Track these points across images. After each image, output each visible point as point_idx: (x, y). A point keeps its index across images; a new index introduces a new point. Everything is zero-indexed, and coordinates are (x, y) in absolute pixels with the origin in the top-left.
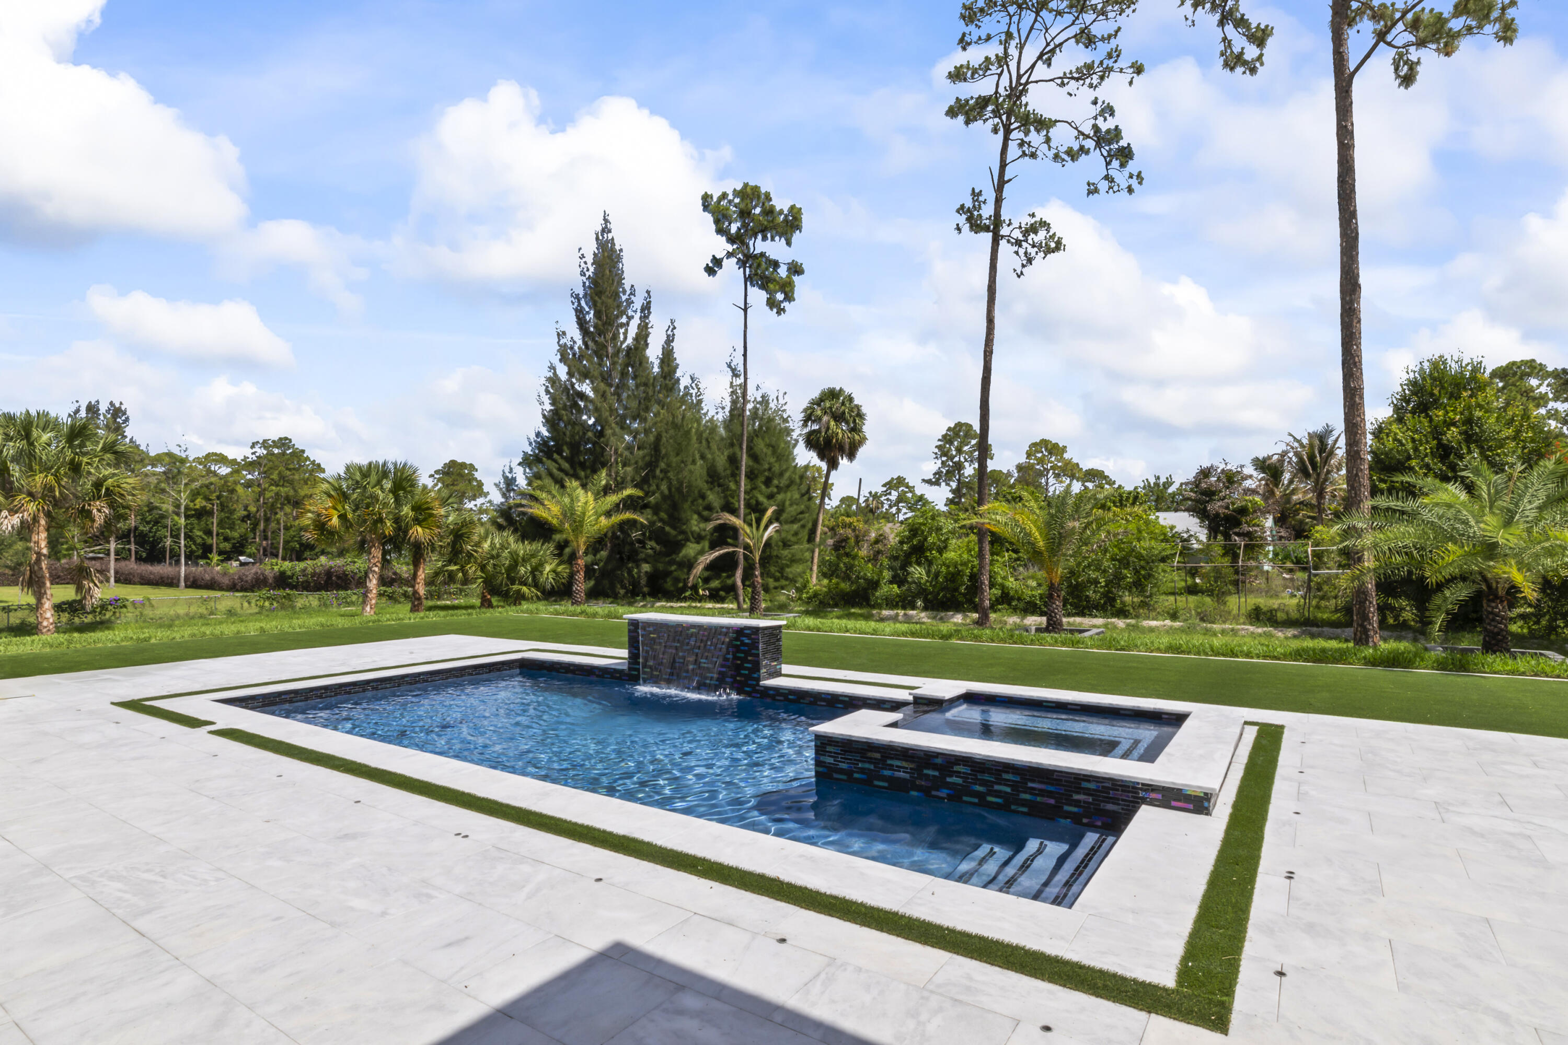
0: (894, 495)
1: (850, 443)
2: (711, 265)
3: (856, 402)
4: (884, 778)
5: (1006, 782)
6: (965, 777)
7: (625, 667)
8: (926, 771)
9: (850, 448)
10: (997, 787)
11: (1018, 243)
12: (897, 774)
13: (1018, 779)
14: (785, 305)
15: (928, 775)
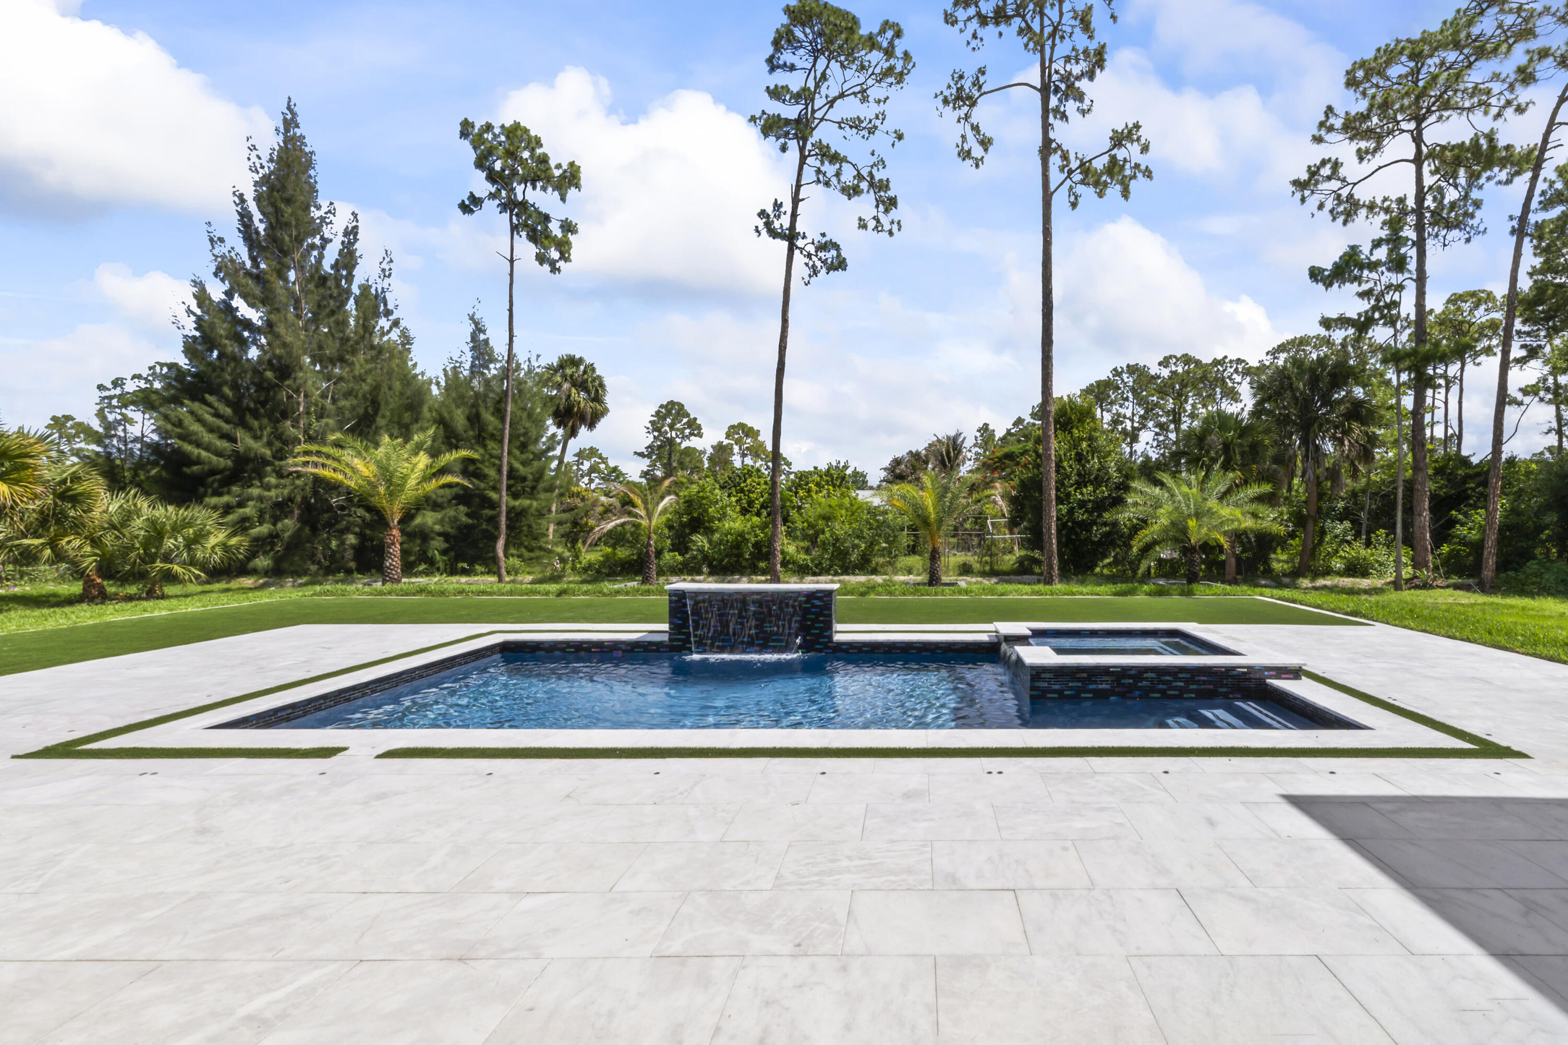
0: (586, 465)
1: (592, 413)
2: (467, 202)
3: (598, 372)
4: (1090, 691)
5: (1180, 680)
6: (1151, 680)
7: (665, 638)
8: (1123, 681)
9: (592, 418)
10: (1174, 684)
11: (809, 256)
12: (1100, 687)
13: (1189, 676)
14: (561, 264)
15: (1124, 684)
